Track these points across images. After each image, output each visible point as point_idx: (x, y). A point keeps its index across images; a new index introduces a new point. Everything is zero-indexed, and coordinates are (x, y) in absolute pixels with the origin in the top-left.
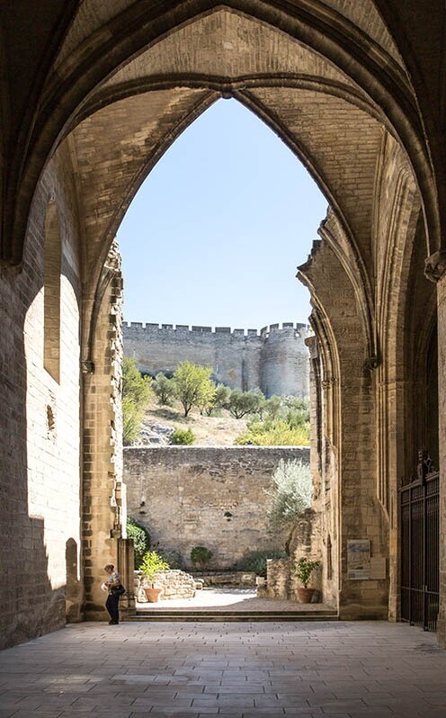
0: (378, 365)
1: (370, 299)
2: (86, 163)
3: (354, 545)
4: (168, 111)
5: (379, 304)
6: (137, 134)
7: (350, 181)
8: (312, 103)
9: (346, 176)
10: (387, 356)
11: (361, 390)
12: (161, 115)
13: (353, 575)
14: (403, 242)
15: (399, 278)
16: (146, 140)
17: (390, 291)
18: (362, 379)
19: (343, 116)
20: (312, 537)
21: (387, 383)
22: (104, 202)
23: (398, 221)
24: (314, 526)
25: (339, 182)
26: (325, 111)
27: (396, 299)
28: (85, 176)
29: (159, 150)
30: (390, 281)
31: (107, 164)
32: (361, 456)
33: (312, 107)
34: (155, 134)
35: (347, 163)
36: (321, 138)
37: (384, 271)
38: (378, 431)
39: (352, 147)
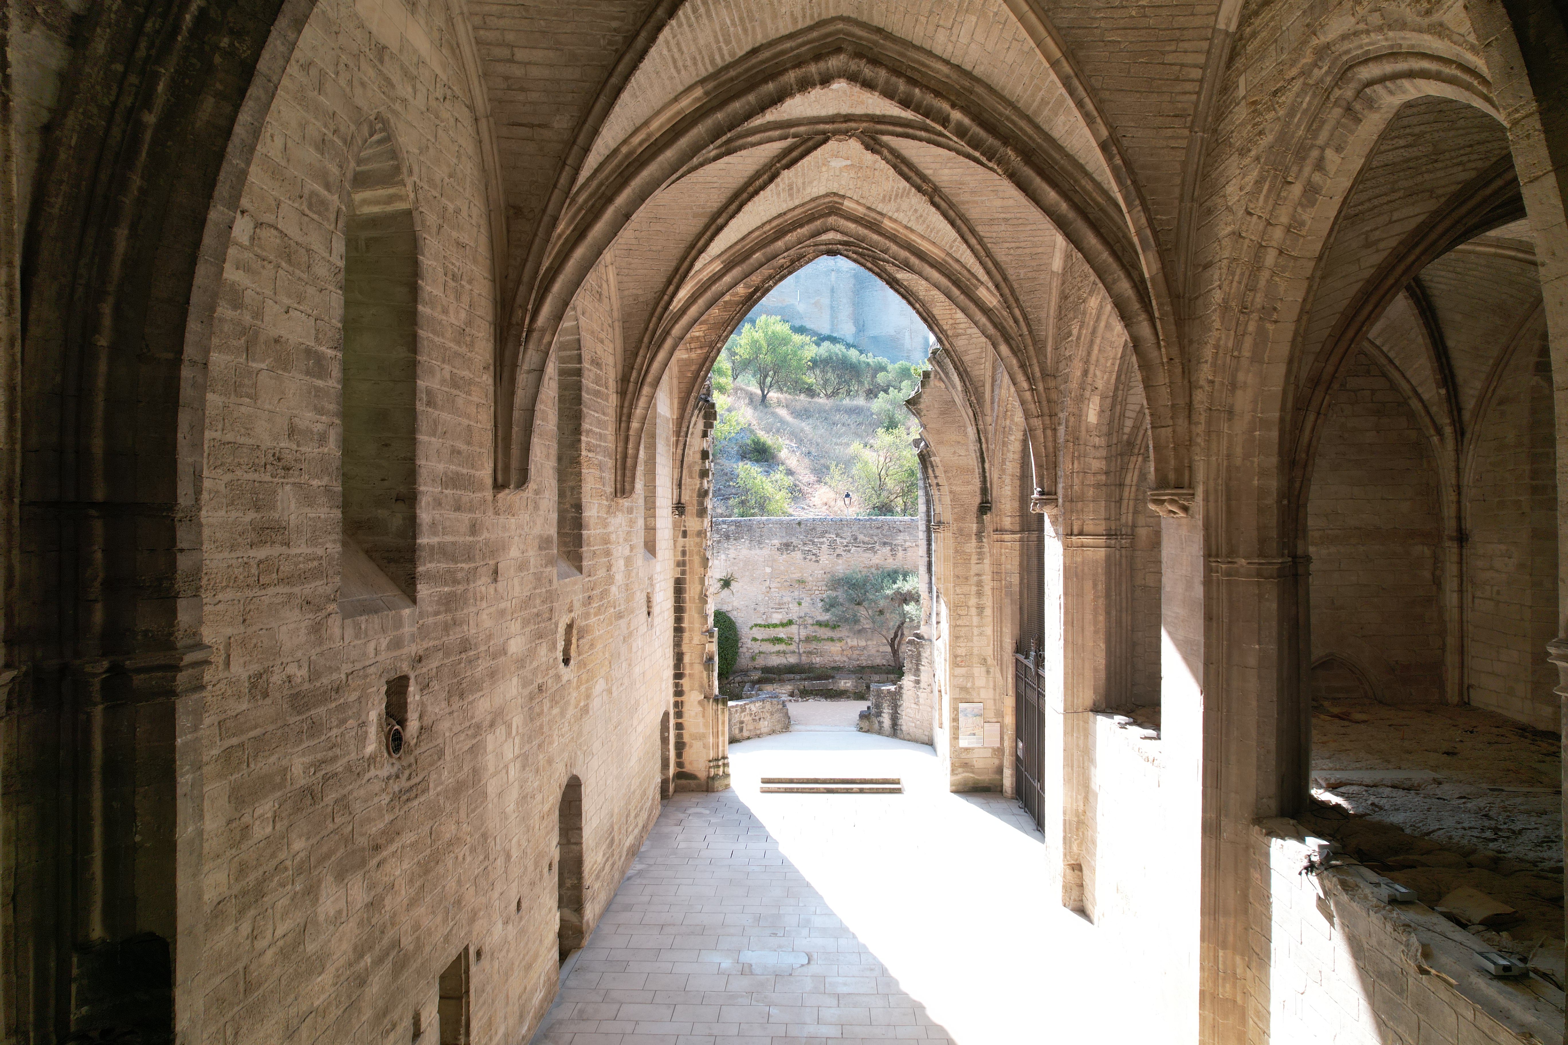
3: (966, 709)
11: (974, 537)
20: (921, 668)
22: (698, 337)
32: (973, 611)
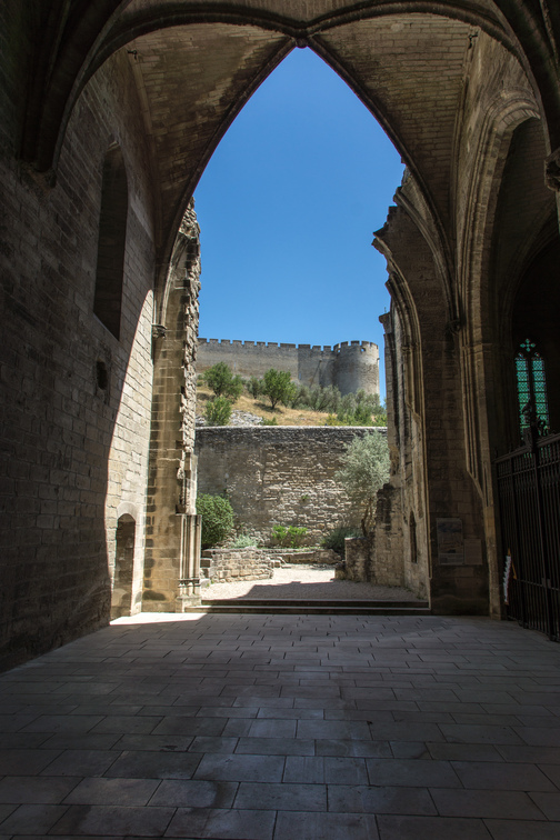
0: (461, 328)
1: (450, 262)
2: (161, 125)
3: (444, 524)
4: (242, 66)
5: (459, 266)
6: (212, 93)
7: (428, 141)
8: (390, 54)
9: (424, 136)
10: (470, 317)
11: (444, 354)
12: (235, 71)
13: (446, 560)
14: (487, 196)
15: (482, 235)
16: (221, 100)
17: (472, 251)
18: (444, 342)
19: (422, 69)
20: (392, 514)
21: (472, 345)
22: (180, 166)
23: (481, 173)
24: (394, 502)
25: (417, 142)
26: (403, 63)
27: (479, 258)
28: (160, 139)
29: (234, 109)
30: (472, 240)
31: (182, 126)
32: (447, 425)
33: (389, 58)
34: (230, 93)
35: (425, 122)
36: (398, 95)
37: (465, 230)
38: (464, 397)
39: (430, 104)
